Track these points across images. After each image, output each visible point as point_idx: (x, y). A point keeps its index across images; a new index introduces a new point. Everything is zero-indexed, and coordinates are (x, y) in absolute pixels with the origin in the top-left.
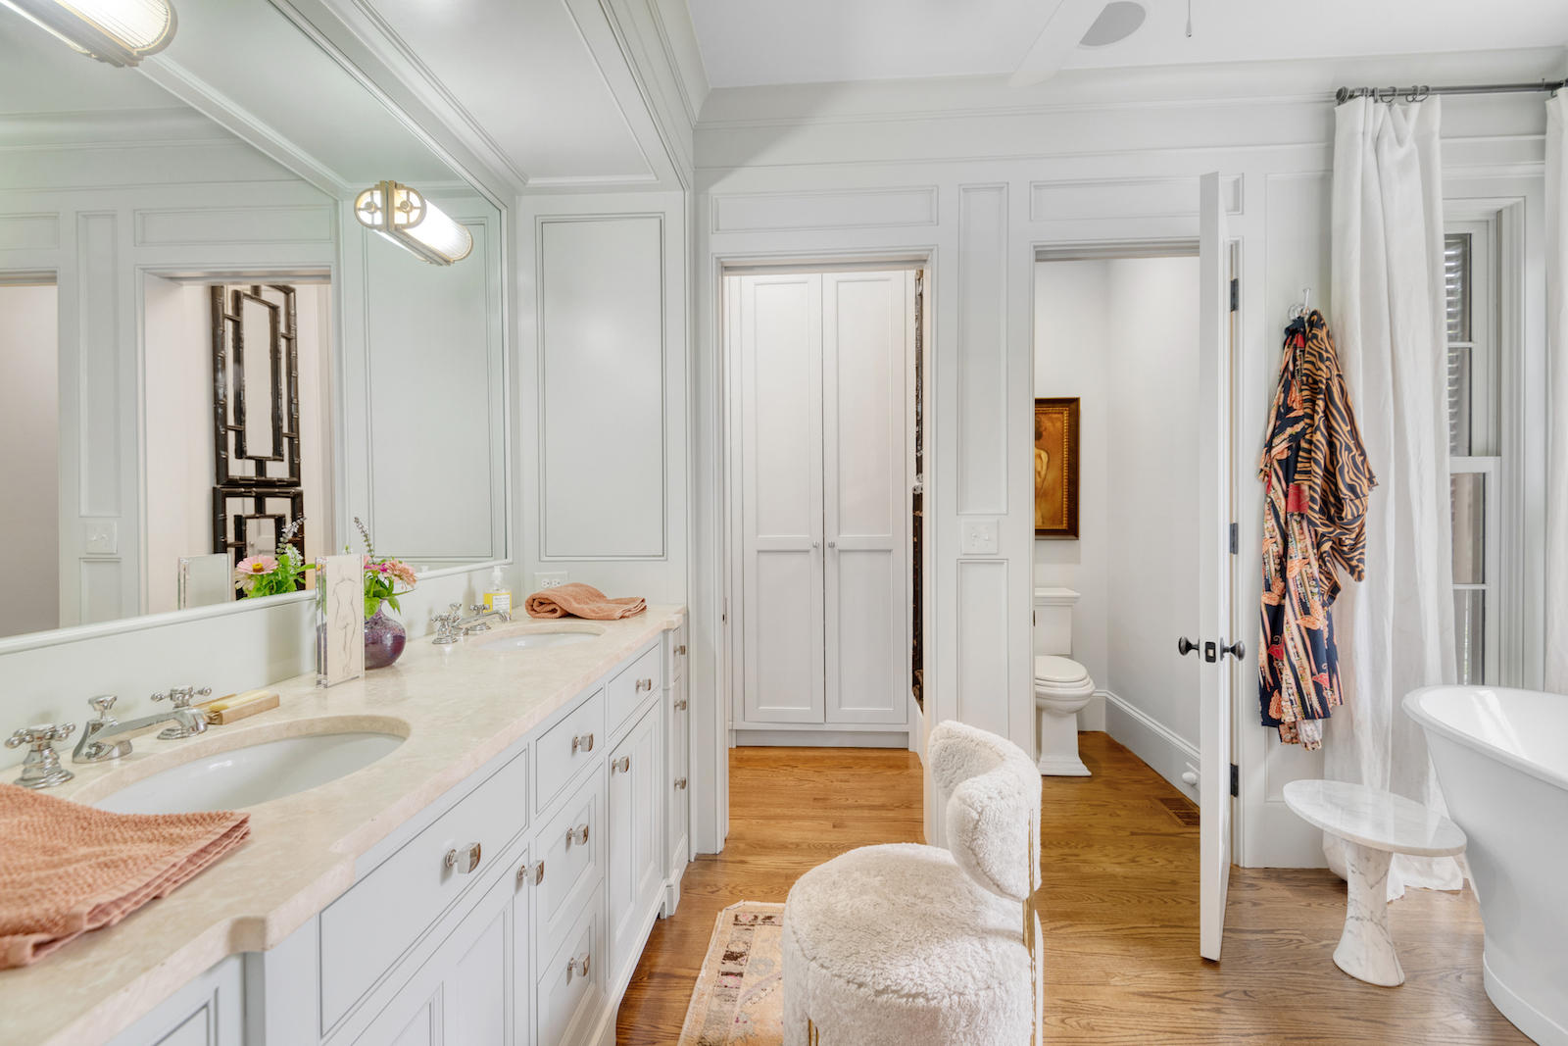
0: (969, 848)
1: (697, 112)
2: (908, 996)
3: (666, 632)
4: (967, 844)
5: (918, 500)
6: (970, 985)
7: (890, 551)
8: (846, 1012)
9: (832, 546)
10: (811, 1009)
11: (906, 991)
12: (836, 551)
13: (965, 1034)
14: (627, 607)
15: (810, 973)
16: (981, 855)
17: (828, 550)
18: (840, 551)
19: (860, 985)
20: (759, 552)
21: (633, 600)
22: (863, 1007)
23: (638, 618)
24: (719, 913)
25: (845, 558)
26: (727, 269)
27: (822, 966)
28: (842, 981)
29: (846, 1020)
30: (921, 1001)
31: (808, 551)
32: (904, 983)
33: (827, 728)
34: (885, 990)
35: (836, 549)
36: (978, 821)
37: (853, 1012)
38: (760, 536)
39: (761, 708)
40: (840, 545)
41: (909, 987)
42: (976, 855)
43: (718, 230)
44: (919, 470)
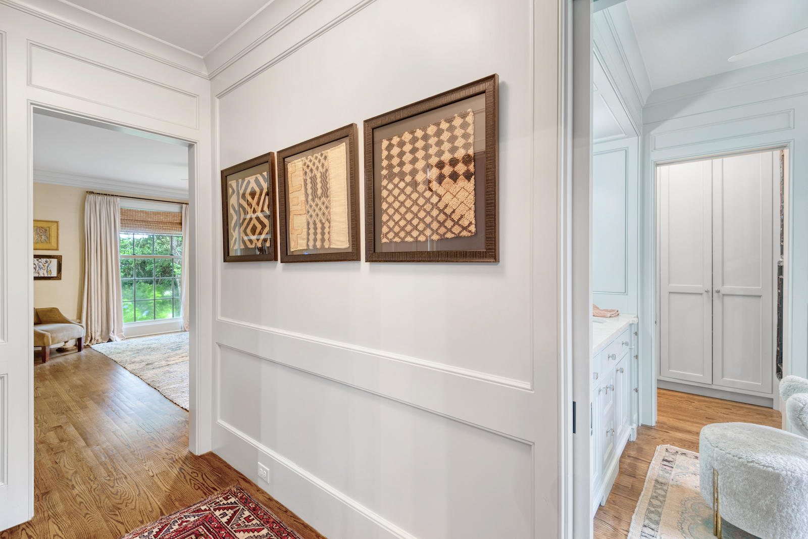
0: (798, 417)
1: (645, 101)
2: (764, 466)
3: (631, 325)
4: (797, 416)
5: (781, 269)
6: (797, 470)
7: (760, 296)
8: (732, 467)
9: (718, 292)
10: (715, 465)
11: (763, 464)
12: (721, 295)
13: (794, 488)
14: (612, 313)
15: (715, 451)
16: (805, 421)
17: (715, 295)
18: (724, 295)
19: (739, 458)
20: (670, 293)
21: (613, 311)
22: (741, 466)
23: (616, 318)
24: (657, 446)
25: (727, 299)
26: (658, 165)
27: (721, 450)
28: (730, 456)
29: (733, 470)
30: (770, 469)
31: (702, 294)
32: (762, 461)
33: (714, 387)
34: (753, 462)
35: (721, 293)
36: (803, 408)
37: (736, 467)
38: (670, 285)
39: (670, 371)
40: (723, 292)
41: (764, 463)
42: (802, 421)
43: (655, 149)
44: (782, 253)
